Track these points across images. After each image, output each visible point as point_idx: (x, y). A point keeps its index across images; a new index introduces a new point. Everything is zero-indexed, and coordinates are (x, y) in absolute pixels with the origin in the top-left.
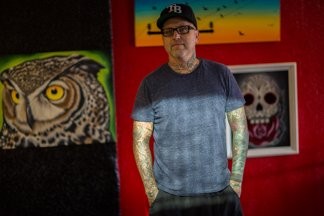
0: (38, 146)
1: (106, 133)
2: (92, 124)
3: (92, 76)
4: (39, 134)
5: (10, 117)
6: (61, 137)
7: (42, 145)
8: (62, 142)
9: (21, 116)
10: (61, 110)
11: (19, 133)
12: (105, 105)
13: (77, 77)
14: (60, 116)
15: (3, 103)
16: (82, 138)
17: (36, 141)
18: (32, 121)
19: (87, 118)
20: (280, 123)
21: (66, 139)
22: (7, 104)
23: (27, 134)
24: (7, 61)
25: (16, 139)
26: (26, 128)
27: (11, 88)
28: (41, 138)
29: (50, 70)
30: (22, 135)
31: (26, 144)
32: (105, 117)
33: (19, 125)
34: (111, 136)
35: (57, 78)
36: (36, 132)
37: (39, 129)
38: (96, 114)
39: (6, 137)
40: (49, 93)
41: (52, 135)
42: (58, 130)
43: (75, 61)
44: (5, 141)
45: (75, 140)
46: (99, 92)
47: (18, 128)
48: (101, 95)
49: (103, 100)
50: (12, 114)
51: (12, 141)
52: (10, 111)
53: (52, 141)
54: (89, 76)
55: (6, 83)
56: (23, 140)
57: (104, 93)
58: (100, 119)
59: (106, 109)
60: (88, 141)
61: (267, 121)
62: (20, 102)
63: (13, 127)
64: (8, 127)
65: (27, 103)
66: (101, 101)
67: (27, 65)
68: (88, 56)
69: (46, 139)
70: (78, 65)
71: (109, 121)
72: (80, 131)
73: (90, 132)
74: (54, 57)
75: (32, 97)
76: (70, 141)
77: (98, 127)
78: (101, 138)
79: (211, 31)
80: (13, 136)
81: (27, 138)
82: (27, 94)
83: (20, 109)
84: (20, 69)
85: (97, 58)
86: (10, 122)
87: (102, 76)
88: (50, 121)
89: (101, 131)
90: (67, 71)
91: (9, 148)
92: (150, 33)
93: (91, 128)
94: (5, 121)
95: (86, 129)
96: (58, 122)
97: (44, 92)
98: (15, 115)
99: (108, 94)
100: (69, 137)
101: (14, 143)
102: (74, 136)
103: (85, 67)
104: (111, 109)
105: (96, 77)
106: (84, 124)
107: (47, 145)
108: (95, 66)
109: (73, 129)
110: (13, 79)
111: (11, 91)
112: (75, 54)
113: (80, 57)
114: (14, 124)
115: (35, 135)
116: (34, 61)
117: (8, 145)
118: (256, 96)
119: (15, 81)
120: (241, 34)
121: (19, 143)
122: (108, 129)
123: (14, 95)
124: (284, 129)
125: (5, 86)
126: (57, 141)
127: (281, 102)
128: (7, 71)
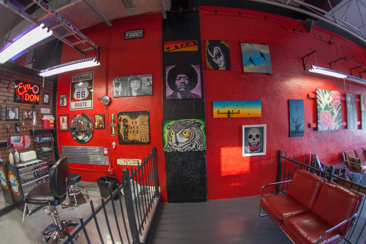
0: (179, 151)
1: (203, 147)
2: (198, 144)
3: (198, 128)
4: (180, 147)
5: (170, 141)
6: (187, 148)
7: (181, 151)
8: (188, 150)
9: (174, 141)
10: (188, 139)
11: (173, 147)
12: (203, 138)
13: (193, 128)
14: (187, 141)
15: (168, 136)
16: (194, 149)
17: (179, 149)
18: (177, 143)
19: (196, 142)
20: (260, 145)
21: (189, 149)
22: (169, 137)
23: (176, 147)
24: (169, 122)
25: (172, 149)
26: (176, 145)
27: (171, 131)
28: (181, 148)
29: (184, 125)
30: (174, 147)
31: (175, 151)
32: (203, 142)
33: (173, 144)
34: (205, 148)
35: (186, 128)
36: (179, 147)
37: (180, 145)
38: (200, 141)
39: (169, 148)
40: (183, 133)
41: (184, 148)
42: (186, 146)
43: (193, 122)
44: (168, 149)
45: (192, 149)
46: (201, 133)
47: (173, 145)
48: (201, 134)
49: (202, 136)
50: (171, 140)
51: (170, 149)
52: (170, 139)
53: (184, 149)
54: (197, 128)
55: (169, 129)
56: (174, 149)
57: (202, 133)
58: (201, 143)
59: (203, 139)
60: (196, 150)
61: (256, 144)
62: (174, 136)
63: (171, 144)
64: (169, 144)
65: (176, 136)
66: (201, 136)
67: (176, 123)
68: (197, 121)
69: (182, 149)
70: (193, 124)
71: (204, 143)
72: (194, 146)
73: (198, 147)
74: (185, 121)
75: (177, 134)
76: (190, 149)
77: (200, 145)
78: (201, 149)
79: (239, 113)
80: (171, 147)
81: (176, 148)
82: (176, 133)
83: (173, 138)
84: (174, 125)
85: (200, 121)
86: (170, 143)
87: (202, 128)
88: (183, 143)
89: (201, 147)
90: (190, 126)
91: (170, 151)
92: (218, 113)
93: (198, 145)
94: (168, 143)
95: (196, 146)
96: (186, 143)
97: (182, 133)
98: (172, 141)
99: (204, 134)
100: (190, 148)
101: (171, 150)
102: (192, 148)
103: (196, 124)
104: (205, 139)
105: (200, 128)
106: (195, 144)
107: (182, 151)
108: (200, 124)
109: (191, 146)
110: (171, 128)
111: (170, 132)
112: (193, 120)
113: (195, 121)
114: (171, 143)
115: (178, 148)
116: (178, 122)
117: (169, 151)
118: (253, 135)
119: (172, 129)
120: (249, 114)
121: (173, 150)
122: (203, 146)
123: (171, 133)
124: (262, 147)
125: (169, 130)
126: (186, 149)
127: (261, 138)
128: (169, 125)
